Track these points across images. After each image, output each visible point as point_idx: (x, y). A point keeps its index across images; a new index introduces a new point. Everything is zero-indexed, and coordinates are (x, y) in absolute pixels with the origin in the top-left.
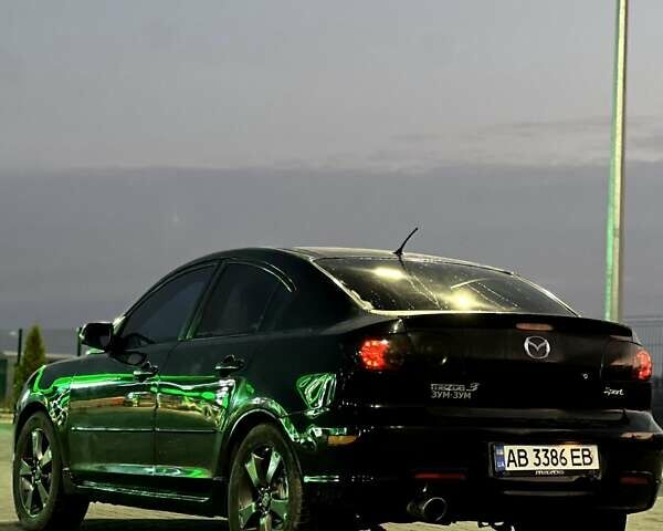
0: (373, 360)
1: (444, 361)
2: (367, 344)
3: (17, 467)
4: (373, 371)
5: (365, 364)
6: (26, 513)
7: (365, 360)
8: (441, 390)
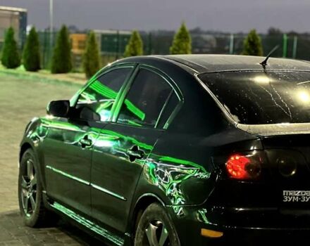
0: (236, 171)
1: (294, 173)
2: (232, 158)
3: (20, 181)
4: (236, 180)
5: (230, 175)
6: (24, 212)
7: (230, 170)
8: (291, 195)
